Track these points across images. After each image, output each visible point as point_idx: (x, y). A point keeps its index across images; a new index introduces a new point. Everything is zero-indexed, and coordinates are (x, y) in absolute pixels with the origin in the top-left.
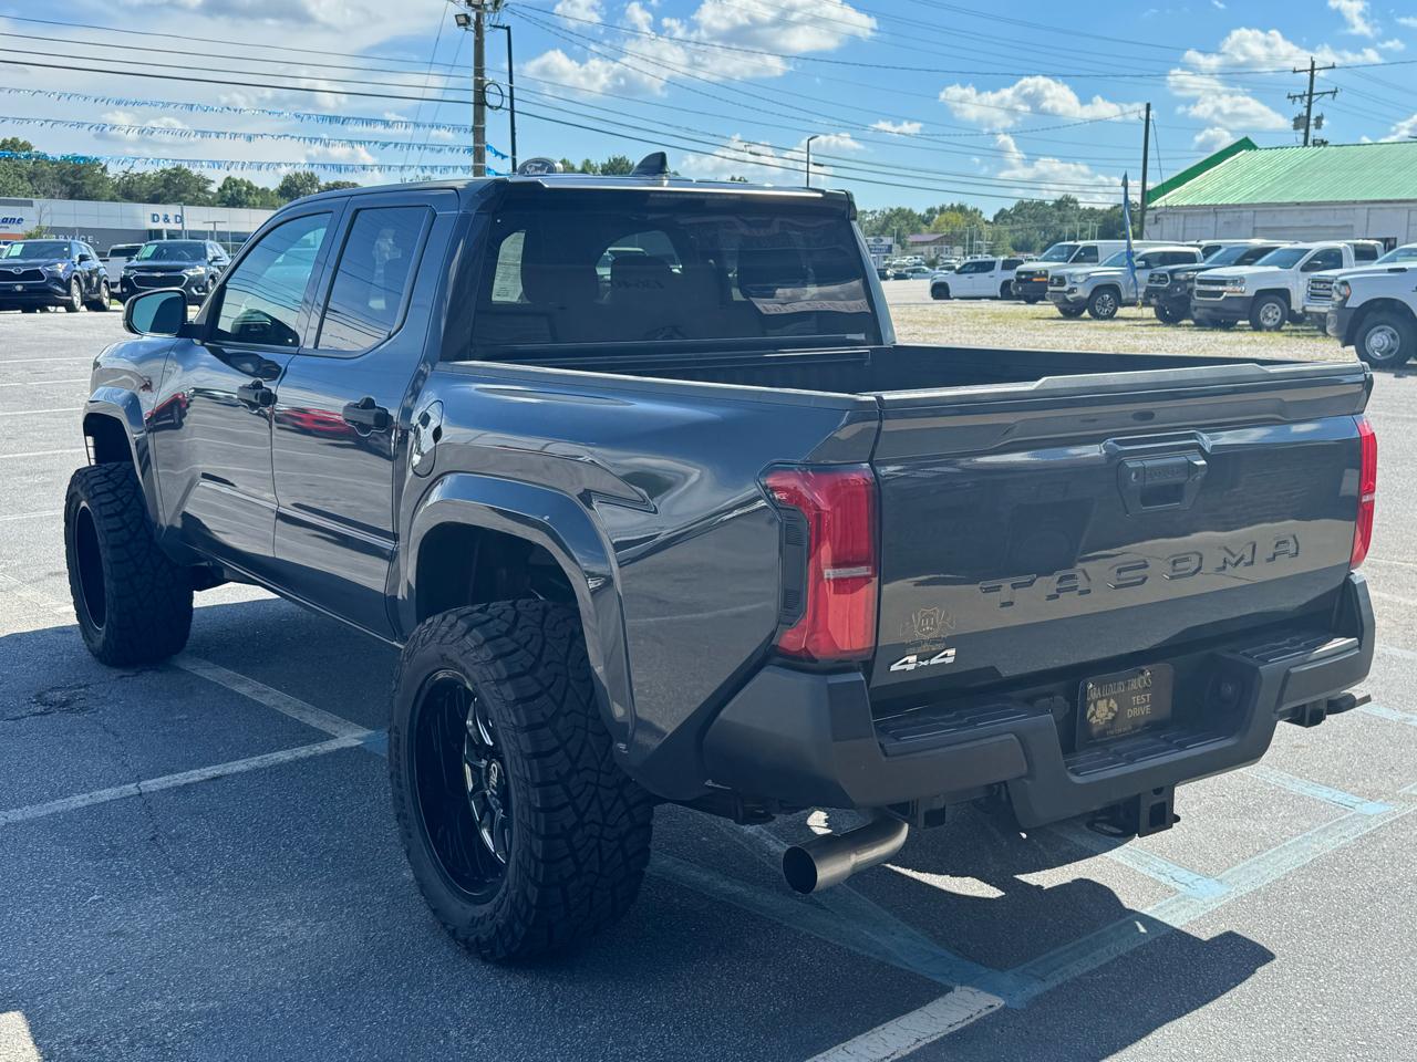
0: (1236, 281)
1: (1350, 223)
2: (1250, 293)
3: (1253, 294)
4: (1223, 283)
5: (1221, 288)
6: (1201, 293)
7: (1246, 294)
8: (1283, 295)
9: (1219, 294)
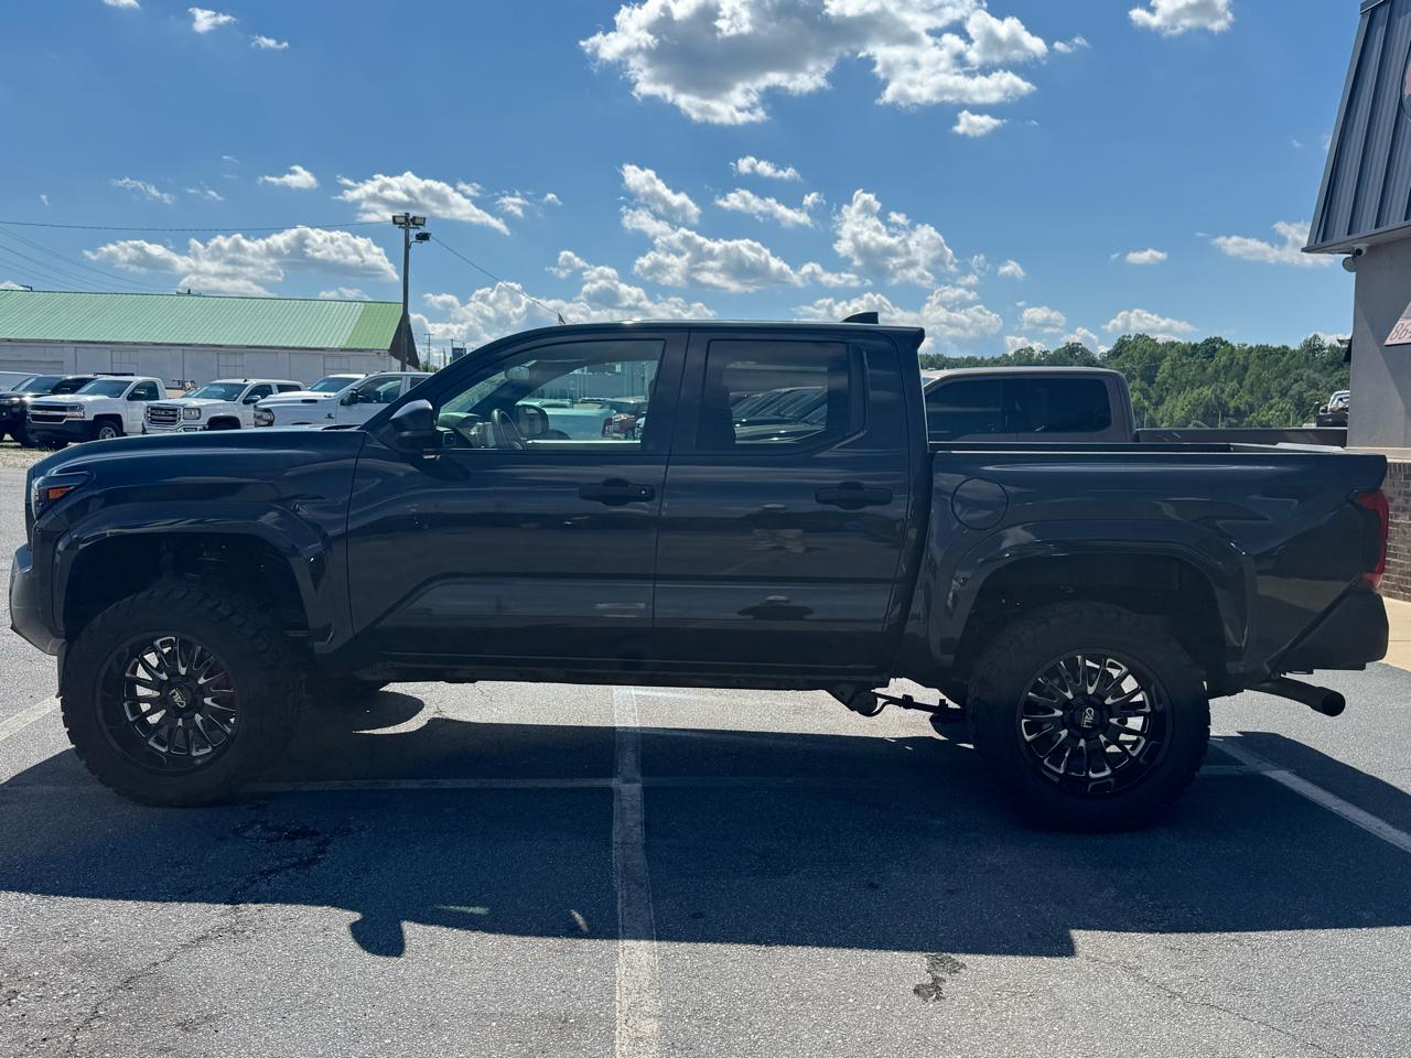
0: (73, 407)
1: (59, 359)
2: (90, 417)
3: (92, 419)
4: (63, 408)
5: (64, 413)
6: (36, 417)
7: (87, 419)
8: (114, 421)
9: (61, 418)
